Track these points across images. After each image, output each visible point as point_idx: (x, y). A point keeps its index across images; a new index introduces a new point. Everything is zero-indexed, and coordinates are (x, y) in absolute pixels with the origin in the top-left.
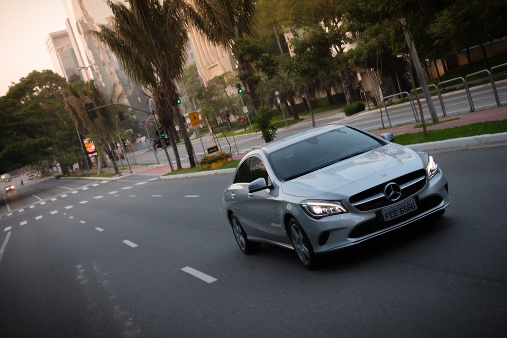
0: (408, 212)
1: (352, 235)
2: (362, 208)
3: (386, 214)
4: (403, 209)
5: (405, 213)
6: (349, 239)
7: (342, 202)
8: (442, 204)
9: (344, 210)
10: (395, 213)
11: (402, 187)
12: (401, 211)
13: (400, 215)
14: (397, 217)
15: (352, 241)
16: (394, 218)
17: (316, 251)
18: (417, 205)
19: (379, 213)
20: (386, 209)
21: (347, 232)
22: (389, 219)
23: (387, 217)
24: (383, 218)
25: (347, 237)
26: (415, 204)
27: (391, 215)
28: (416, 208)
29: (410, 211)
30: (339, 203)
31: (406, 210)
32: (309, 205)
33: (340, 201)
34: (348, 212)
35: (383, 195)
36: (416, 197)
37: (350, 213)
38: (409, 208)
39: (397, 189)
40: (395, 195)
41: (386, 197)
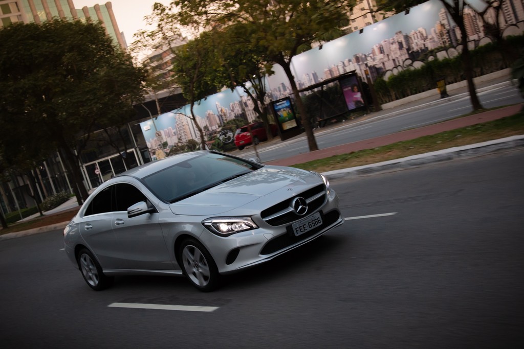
0: (315, 227)
1: (264, 252)
2: (273, 223)
3: (296, 229)
4: (311, 223)
5: (313, 228)
6: (261, 255)
7: (252, 217)
8: (340, 220)
9: (254, 226)
10: (304, 228)
11: (308, 201)
12: (309, 225)
13: (308, 229)
14: (306, 231)
15: (263, 258)
16: (303, 233)
17: (221, 270)
18: (322, 219)
19: (289, 228)
20: (296, 224)
21: (260, 247)
22: (299, 233)
23: (297, 231)
24: (293, 233)
25: (259, 254)
26: (320, 219)
27: (301, 229)
28: (321, 223)
29: (317, 226)
30: (250, 219)
31: (313, 225)
32: (214, 223)
33: (250, 216)
34: (259, 228)
35: (291, 209)
36: (321, 212)
37: (260, 229)
38: (315, 223)
39: (304, 203)
40: (303, 210)
41: (295, 212)
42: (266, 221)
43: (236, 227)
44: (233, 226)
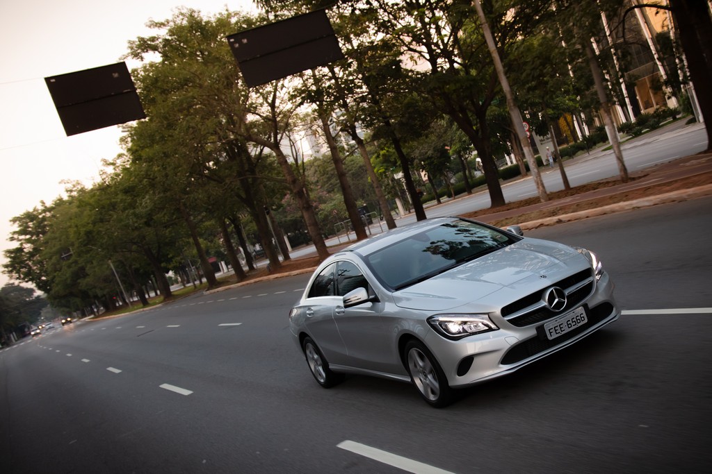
0: (576, 327)
1: (505, 361)
2: (517, 323)
3: (549, 330)
4: (571, 322)
5: (573, 328)
6: (501, 366)
7: (490, 314)
8: (613, 314)
9: (493, 326)
10: (561, 328)
11: (567, 292)
12: (568, 325)
13: (567, 330)
14: (563, 333)
15: (504, 370)
16: (560, 335)
17: (451, 383)
18: (587, 316)
19: (540, 330)
20: (549, 324)
21: (500, 355)
22: (555, 336)
23: (550, 333)
24: (546, 336)
25: (498, 364)
26: (584, 315)
27: (556, 331)
28: (586, 321)
29: (580, 325)
30: (487, 316)
31: (574, 323)
32: (441, 322)
33: (488, 314)
34: (499, 329)
35: (544, 303)
36: (585, 306)
37: (501, 330)
38: (578, 321)
39: (561, 295)
40: (560, 304)
41: (548, 307)
42: (508, 321)
43: (470, 328)
44: (466, 327)
